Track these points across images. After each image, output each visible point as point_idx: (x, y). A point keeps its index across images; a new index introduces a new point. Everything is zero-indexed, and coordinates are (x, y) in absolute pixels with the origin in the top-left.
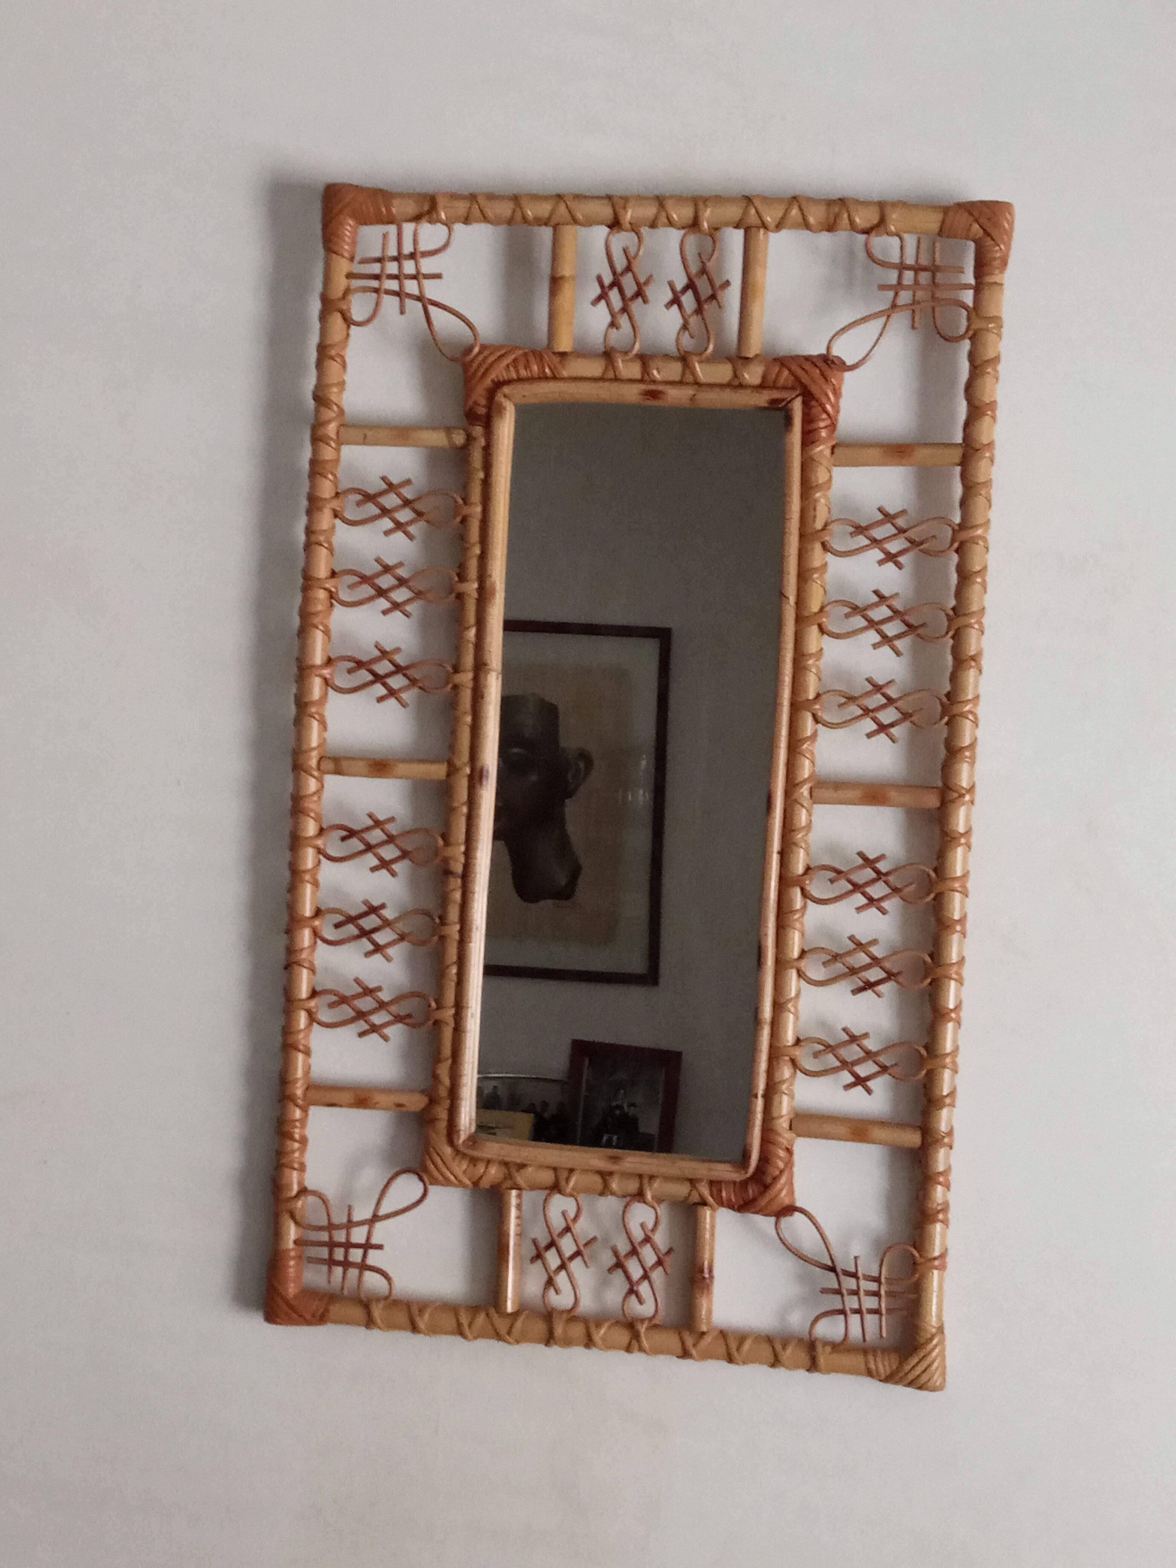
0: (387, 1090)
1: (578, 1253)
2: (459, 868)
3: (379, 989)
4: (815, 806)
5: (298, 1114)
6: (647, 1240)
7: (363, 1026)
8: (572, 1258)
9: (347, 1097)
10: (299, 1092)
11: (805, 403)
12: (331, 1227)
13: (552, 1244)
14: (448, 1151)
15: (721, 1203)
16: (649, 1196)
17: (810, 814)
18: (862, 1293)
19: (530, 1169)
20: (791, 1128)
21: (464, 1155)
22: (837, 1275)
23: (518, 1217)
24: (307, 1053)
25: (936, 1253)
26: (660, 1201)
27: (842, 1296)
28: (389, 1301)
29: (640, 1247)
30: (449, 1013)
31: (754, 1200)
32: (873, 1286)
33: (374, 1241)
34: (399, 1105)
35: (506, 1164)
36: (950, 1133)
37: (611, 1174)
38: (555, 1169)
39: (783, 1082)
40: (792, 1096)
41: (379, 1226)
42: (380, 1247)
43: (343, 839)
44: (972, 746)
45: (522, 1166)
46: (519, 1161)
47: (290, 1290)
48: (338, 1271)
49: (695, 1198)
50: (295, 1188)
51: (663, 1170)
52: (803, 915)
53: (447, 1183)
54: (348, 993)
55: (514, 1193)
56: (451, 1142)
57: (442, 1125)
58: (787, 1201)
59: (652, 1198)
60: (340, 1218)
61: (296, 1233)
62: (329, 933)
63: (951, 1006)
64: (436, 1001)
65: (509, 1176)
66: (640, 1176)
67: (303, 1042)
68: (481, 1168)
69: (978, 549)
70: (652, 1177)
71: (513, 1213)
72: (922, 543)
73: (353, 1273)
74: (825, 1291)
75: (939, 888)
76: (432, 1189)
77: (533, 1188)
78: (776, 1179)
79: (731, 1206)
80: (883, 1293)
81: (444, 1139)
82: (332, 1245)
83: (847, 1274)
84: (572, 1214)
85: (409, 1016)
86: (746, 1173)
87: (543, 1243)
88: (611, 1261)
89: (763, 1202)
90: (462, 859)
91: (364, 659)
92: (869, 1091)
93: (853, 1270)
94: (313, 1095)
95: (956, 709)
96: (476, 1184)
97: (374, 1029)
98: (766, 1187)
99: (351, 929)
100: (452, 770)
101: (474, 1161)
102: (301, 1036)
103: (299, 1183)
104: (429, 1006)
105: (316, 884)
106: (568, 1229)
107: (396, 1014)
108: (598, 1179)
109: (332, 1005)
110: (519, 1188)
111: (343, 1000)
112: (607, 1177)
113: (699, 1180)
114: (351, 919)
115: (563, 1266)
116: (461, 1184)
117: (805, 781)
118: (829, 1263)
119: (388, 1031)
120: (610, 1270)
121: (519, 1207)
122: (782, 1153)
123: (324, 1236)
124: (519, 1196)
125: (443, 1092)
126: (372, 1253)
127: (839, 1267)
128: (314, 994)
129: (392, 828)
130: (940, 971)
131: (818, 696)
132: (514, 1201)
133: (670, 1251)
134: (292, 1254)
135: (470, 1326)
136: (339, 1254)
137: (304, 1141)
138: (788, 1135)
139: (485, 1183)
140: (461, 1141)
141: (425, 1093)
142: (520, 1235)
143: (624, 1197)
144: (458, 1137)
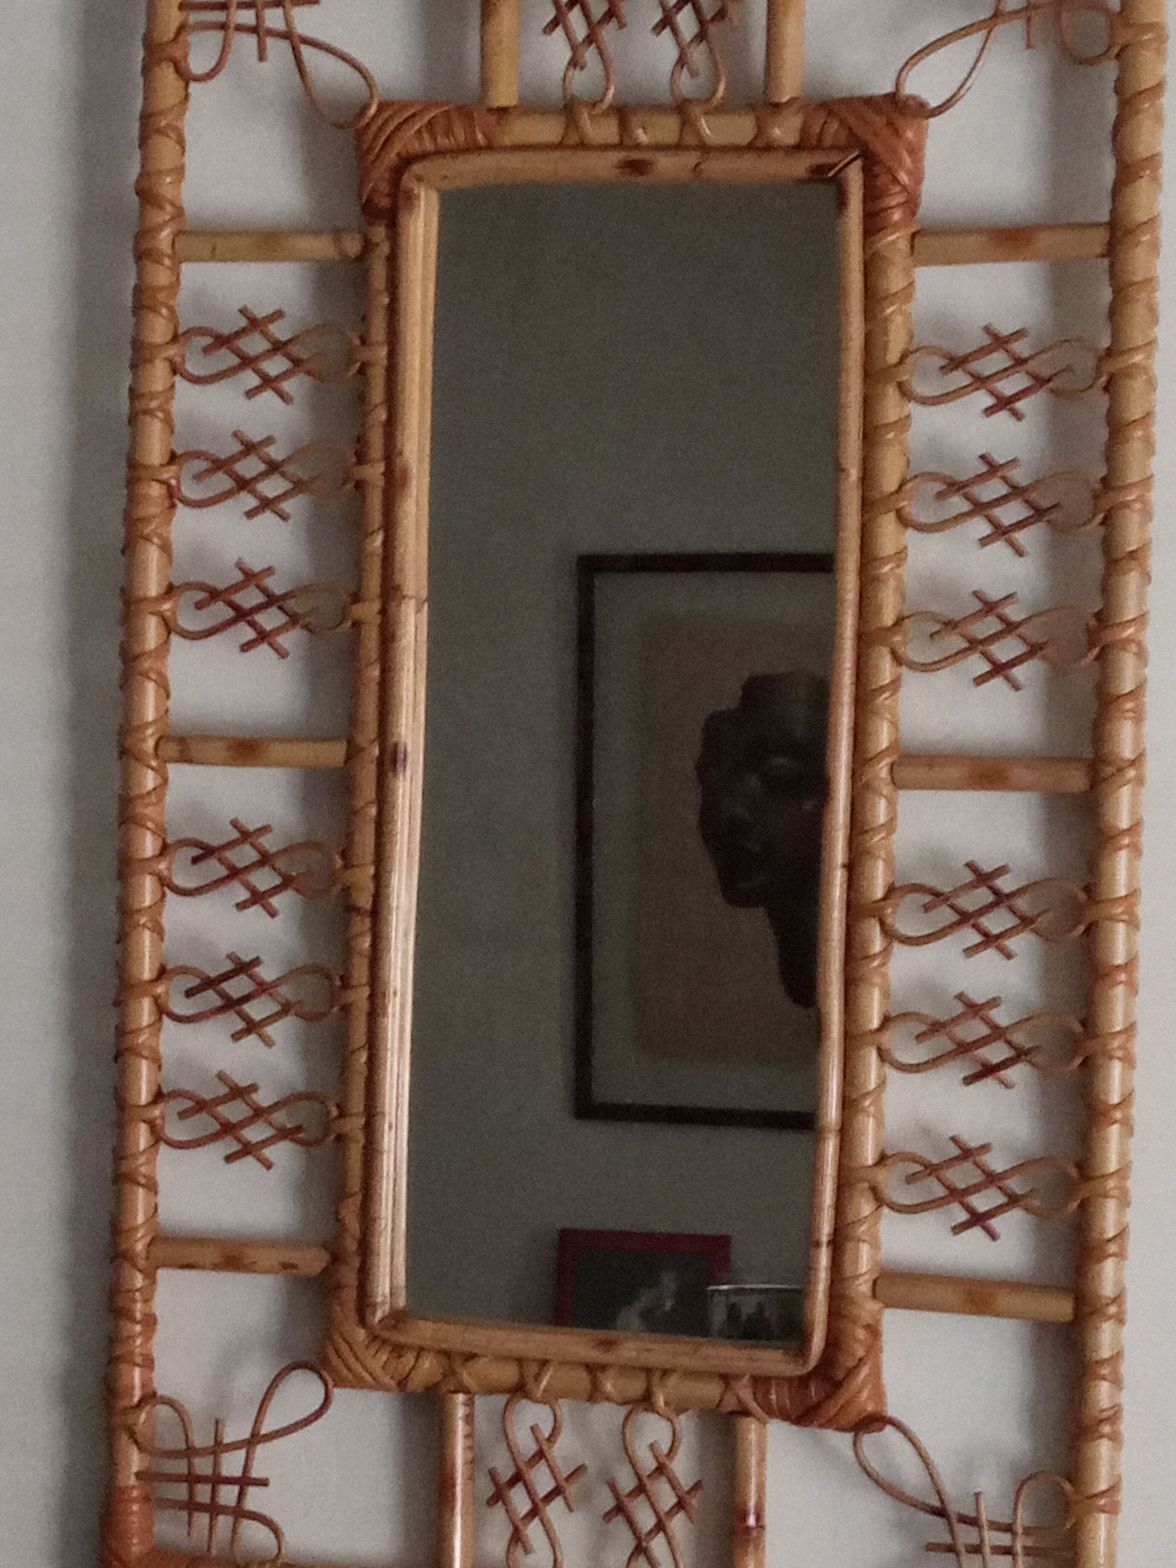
0: (271, 1243)
1: (556, 1492)
2: (365, 901)
3: (253, 1088)
4: (901, 793)
5: (139, 1281)
6: (661, 1469)
7: (229, 1145)
8: (549, 1497)
9: (211, 1255)
10: (140, 1247)
11: (867, 171)
12: (190, 1452)
13: (517, 1478)
14: (361, 1334)
15: (771, 1412)
16: (660, 1401)
17: (892, 803)
18: (987, 1550)
19: (482, 1361)
20: (874, 1295)
21: (384, 1342)
22: (950, 1524)
23: (469, 1436)
24: (152, 1187)
25: (1103, 1487)
26: (678, 1409)
27: (958, 1554)
28: (277, 1564)
29: (650, 1482)
30: (355, 1124)
31: (818, 1406)
32: (1004, 1539)
33: (255, 1474)
34: (286, 1266)
35: (447, 1354)
36: (1118, 1299)
37: (604, 1367)
38: (520, 1361)
39: (860, 1221)
40: (875, 1245)
41: (260, 1450)
42: (263, 1483)
43: (195, 860)
44: (1136, 693)
45: (470, 1357)
46: (465, 1348)
47: (134, 1549)
48: (202, 1519)
49: (730, 1404)
50: (137, 1394)
51: (685, 1361)
52: (883, 964)
53: (358, 1383)
54: (207, 1096)
55: (460, 1398)
56: (362, 1321)
57: (350, 1295)
58: (870, 1408)
59: (667, 1404)
60: (201, 1439)
61: (141, 1460)
62: (180, 1006)
63: (1115, 1099)
64: (338, 1106)
65: (449, 1373)
66: (648, 1371)
67: (143, 1170)
68: (409, 1359)
69: (1138, 384)
70: (666, 1373)
71: (460, 1428)
72: (1049, 380)
73: (224, 1522)
74: (932, 1547)
75: (1091, 915)
76: (337, 1392)
77: (490, 1390)
78: (852, 1371)
79: (786, 1417)
80: (1019, 1548)
81: (353, 1317)
82: (192, 1479)
83: (964, 1519)
84: (546, 1430)
85: (298, 1129)
86: (805, 1363)
87: (506, 1472)
88: (607, 1502)
89: (832, 1409)
90: (371, 886)
91: (221, 586)
92: (993, 1236)
93: (973, 1514)
94: (158, 1252)
95: (1109, 636)
96: (402, 1384)
97: (247, 1149)
98: (838, 1385)
99: (211, 998)
100: (353, 752)
101: (398, 1350)
102: (142, 1159)
103: (143, 1386)
104: (328, 1113)
105: (158, 931)
106: (540, 1455)
107: (279, 1126)
108: (584, 1375)
109: (183, 1115)
110: (467, 1391)
111: (201, 1106)
112: (599, 1374)
113: (738, 1377)
114: (209, 983)
115: (534, 1512)
116: (378, 1386)
117: (881, 755)
118: (936, 1503)
119: (269, 1152)
120: (608, 1516)
121: (469, 1419)
122: (861, 1334)
123: (180, 1467)
124: (470, 1403)
125: (351, 1245)
126: (252, 1490)
127: (954, 1508)
128: (159, 1096)
129: (269, 843)
130: (1092, 1045)
131: (899, 621)
132: (461, 1412)
133: (697, 1486)
134: (135, 1493)
136: (203, 1493)
137: (150, 1322)
138: (873, 1306)
139: (416, 1383)
140: (377, 1320)
141: (325, 1246)
142: (472, 1463)
143: (625, 1403)
144: (374, 1314)
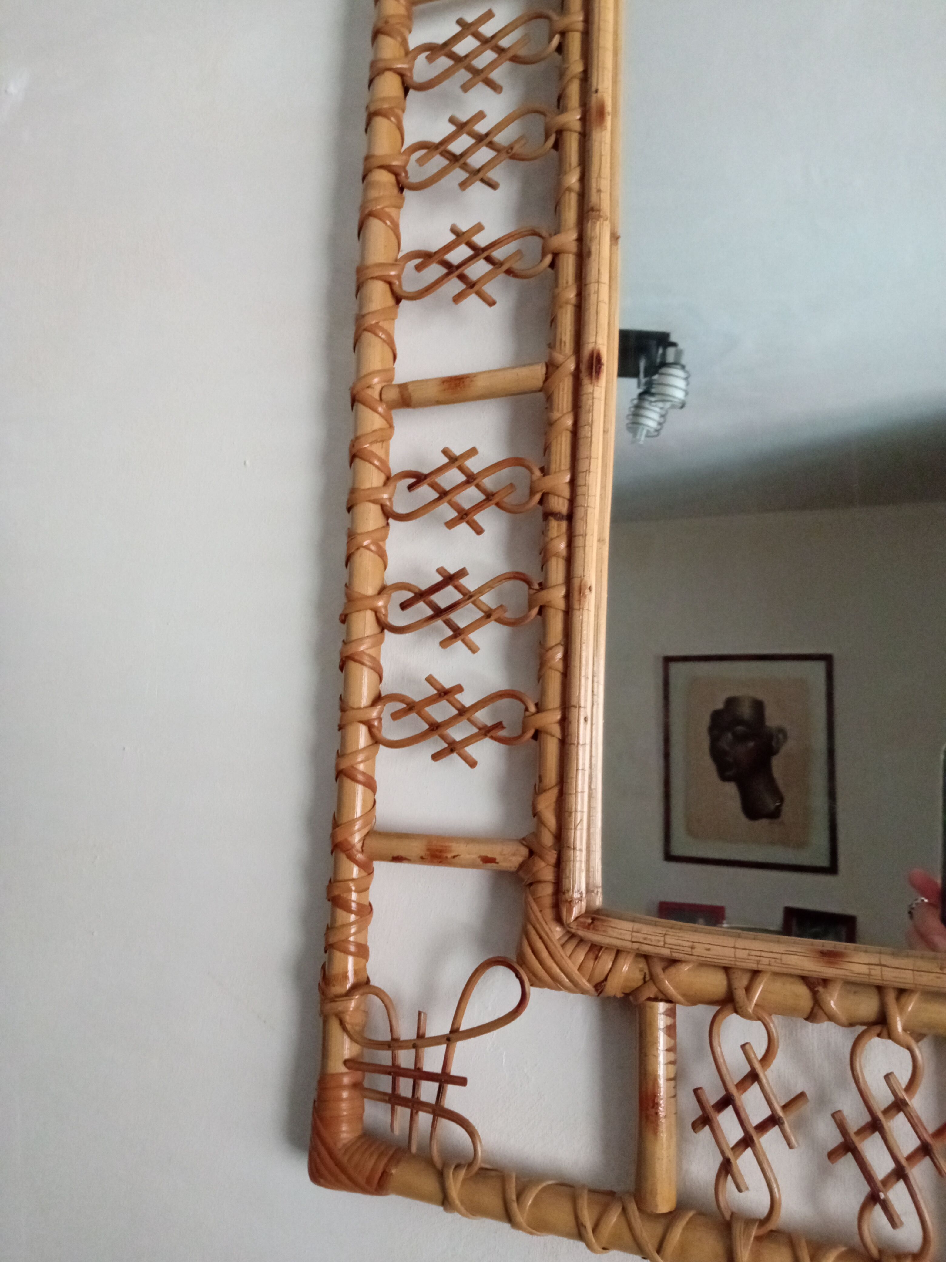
0: (471, 839)
1: (773, 1121)
2: (561, 506)
3: (459, 689)
5: (356, 873)
6: (899, 1105)
7: (437, 744)
8: (763, 1127)
9: (417, 848)
10: (357, 841)
12: (394, 1044)
13: (726, 1101)
14: (557, 932)
16: (898, 1026)
19: (685, 968)
21: (581, 941)
23: (670, 1050)
24: (370, 784)
26: (919, 1037)
28: (476, 1168)
29: (886, 1118)
30: (551, 719)
33: (455, 1071)
34: (487, 860)
35: (646, 957)
37: (825, 982)
38: (727, 969)
41: (461, 1046)
42: (462, 1081)
43: (411, 487)
45: (672, 962)
46: (666, 952)
47: (344, 1135)
48: (403, 1113)
50: (350, 981)
53: (556, 984)
54: (417, 697)
55: (662, 1007)
56: (559, 919)
57: (547, 890)
59: (905, 1030)
60: (406, 1032)
61: (350, 1049)
62: (397, 618)
64: (536, 702)
65: (650, 978)
66: (880, 989)
67: (363, 768)
68: (606, 961)
70: (902, 992)
71: (662, 1041)
73: (424, 1119)
76: (534, 992)
77: (693, 1000)
81: (549, 913)
82: (396, 1072)
84: (760, 1050)
85: (499, 726)
87: (713, 1096)
88: (834, 1139)
90: (567, 492)
91: (435, 248)
94: (372, 844)
96: (599, 987)
97: (452, 747)
99: (422, 610)
101: (596, 949)
102: (360, 760)
103: (356, 973)
104: (527, 709)
105: (382, 555)
106: (753, 1077)
107: (481, 726)
108: (803, 991)
109: (395, 716)
110: (668, 1001)
111: (411, 707)
112: (820, 989)
114: (421, 595)
115: (747, 1142)
116: (576, 988)
119: (471, 750)
120: (833, 1155)
121: (671, 1030)
123: (384, 1057)
124: (671, 1013)
125: (548, 839)
126: (451, 1090)
128: (377, 699)
129: (474, 464)
132: (662, 1022)
134: (346, 1080)
135: (594, 1230)
136: (405, 1087)
137: (363, 912)
139: (614, 987)
140: (573, 918)
141: (523, 841)
142: (674, 1079)
143: (851, 1025)
144: (570, 911)
